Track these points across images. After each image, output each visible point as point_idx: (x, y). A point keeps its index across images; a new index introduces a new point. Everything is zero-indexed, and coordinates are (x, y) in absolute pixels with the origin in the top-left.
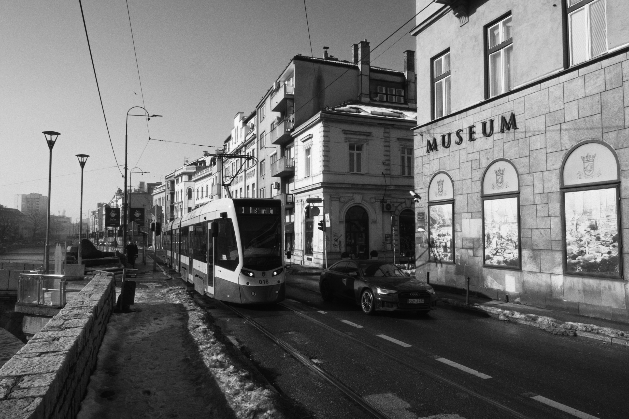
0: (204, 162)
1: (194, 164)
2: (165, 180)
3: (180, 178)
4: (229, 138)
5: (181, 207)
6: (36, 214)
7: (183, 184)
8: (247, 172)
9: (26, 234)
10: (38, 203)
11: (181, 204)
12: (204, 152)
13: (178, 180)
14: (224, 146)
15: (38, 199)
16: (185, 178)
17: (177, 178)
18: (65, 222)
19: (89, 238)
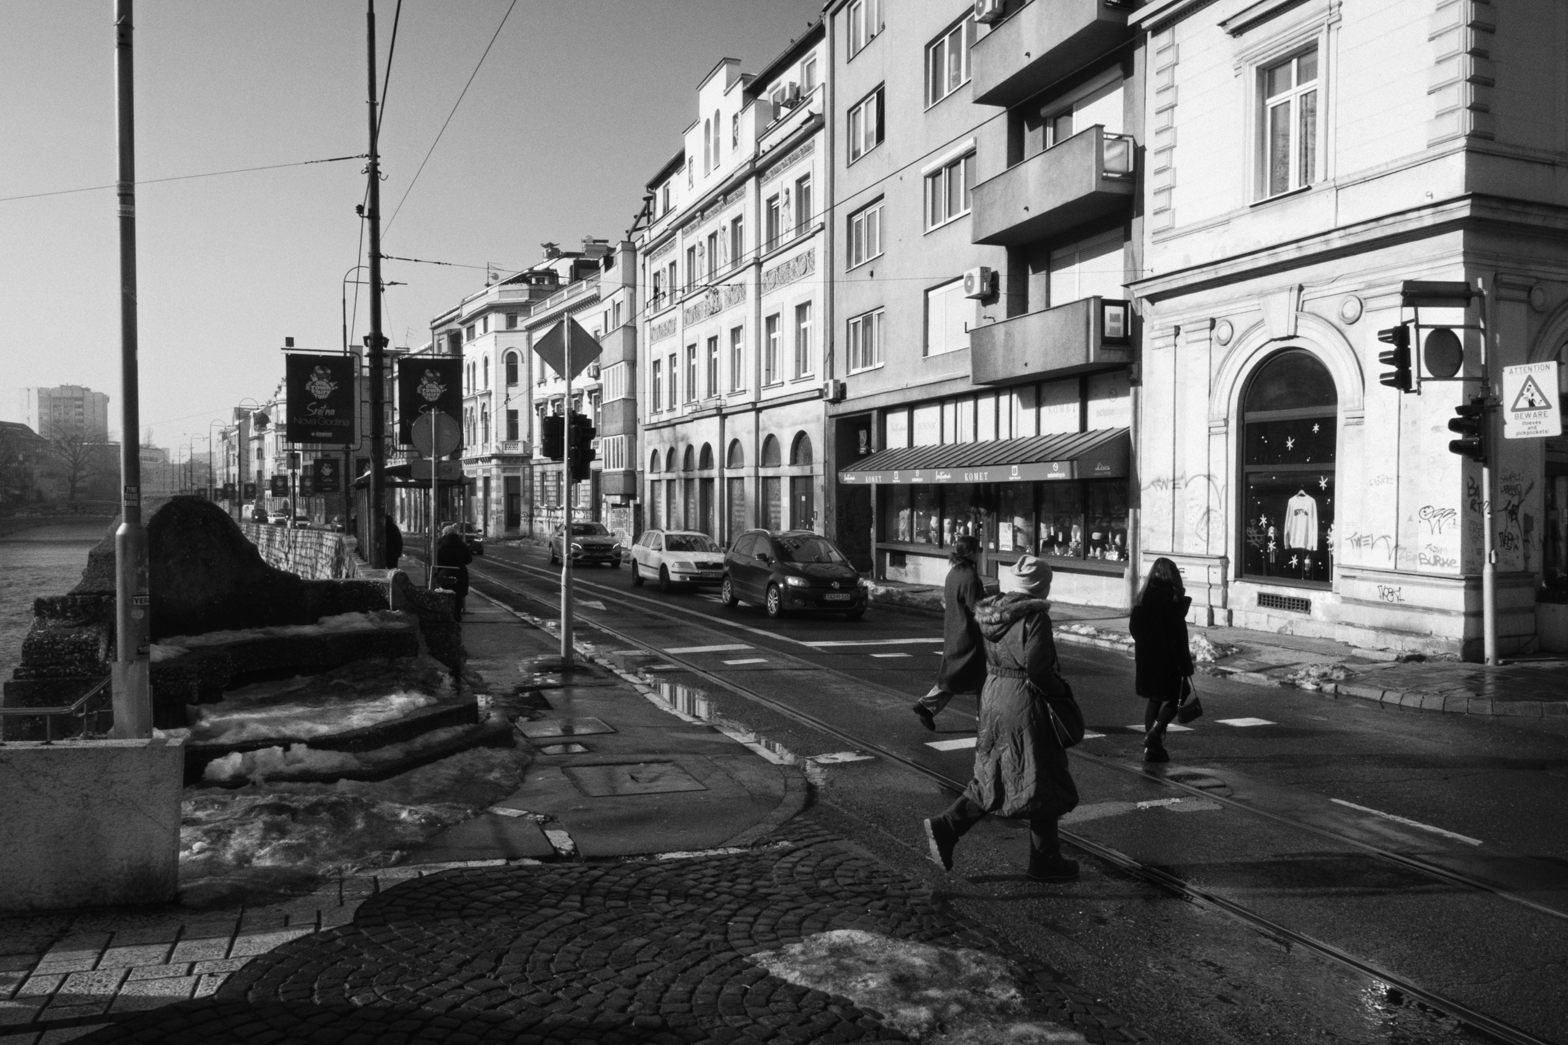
0: (552, 275)
1: (522, 279)
2: (430, 332)
3: (479, 324)
4: (677, 163)
5: (486, 410)
6: (75, 439)
7: (490, 338)
8: (766, 267)
9: (50, 488)
10: (81, 410)
11: (485, 400)
12: (545, 246)
13: (471, 330)
14: (645, 199)
15: (81, 399)
16: (496, 321)
17: (468, 325)
18: (151, 459)
19: (216, 499)
